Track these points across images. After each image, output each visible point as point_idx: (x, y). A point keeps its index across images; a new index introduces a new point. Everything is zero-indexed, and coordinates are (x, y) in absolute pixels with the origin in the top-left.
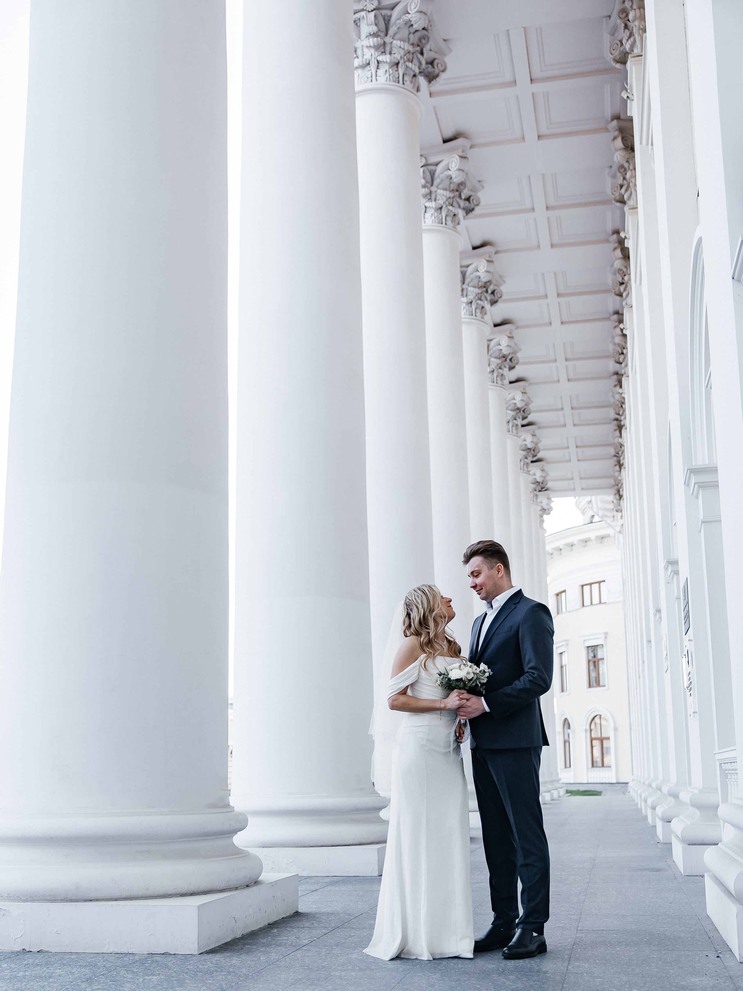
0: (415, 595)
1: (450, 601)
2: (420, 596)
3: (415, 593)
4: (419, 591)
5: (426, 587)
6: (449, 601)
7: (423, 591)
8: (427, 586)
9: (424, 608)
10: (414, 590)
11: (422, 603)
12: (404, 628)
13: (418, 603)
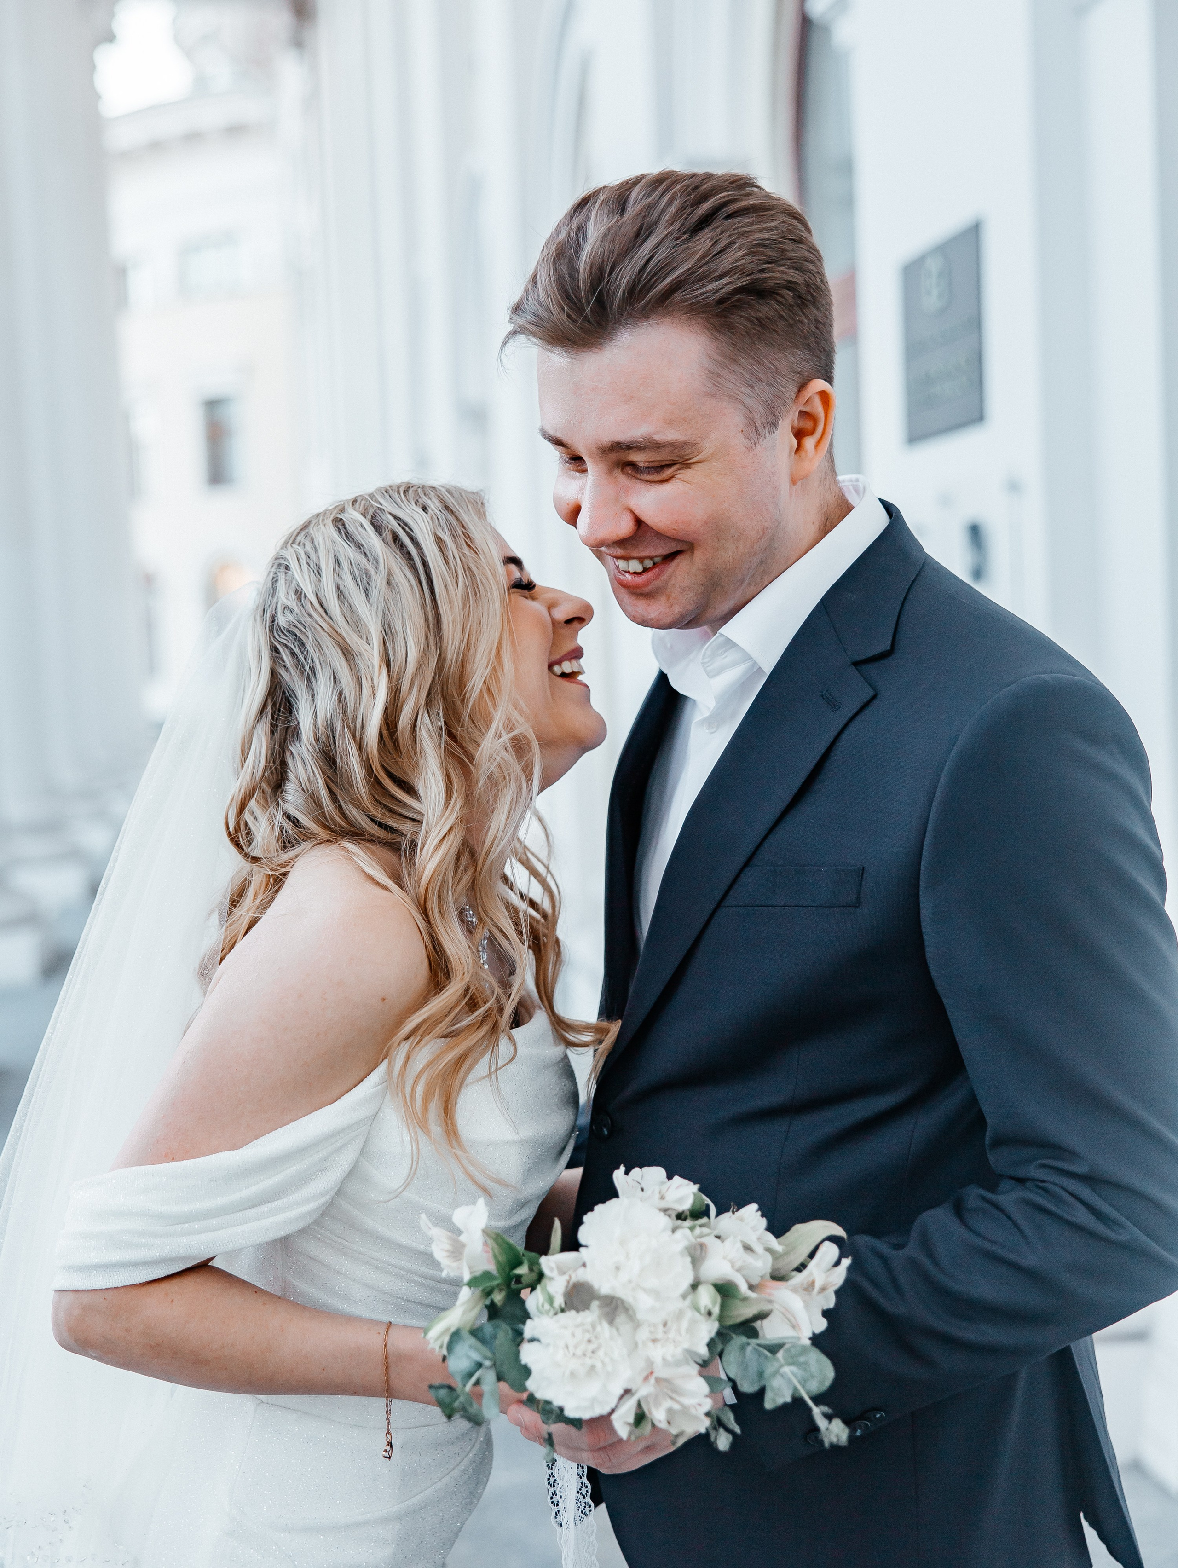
0: (337, 561)
1: (578, 620)
2: (378, 581)
3: (348, 552)
4: (373, 541)
5: (424, 509)
6: (569, 622)
7: (396, 538)
8: (434, 505)
9: (394, 674)
10: (339, 524)
11: (387, 630)
12: (235, 787)
13: (357, 624)
